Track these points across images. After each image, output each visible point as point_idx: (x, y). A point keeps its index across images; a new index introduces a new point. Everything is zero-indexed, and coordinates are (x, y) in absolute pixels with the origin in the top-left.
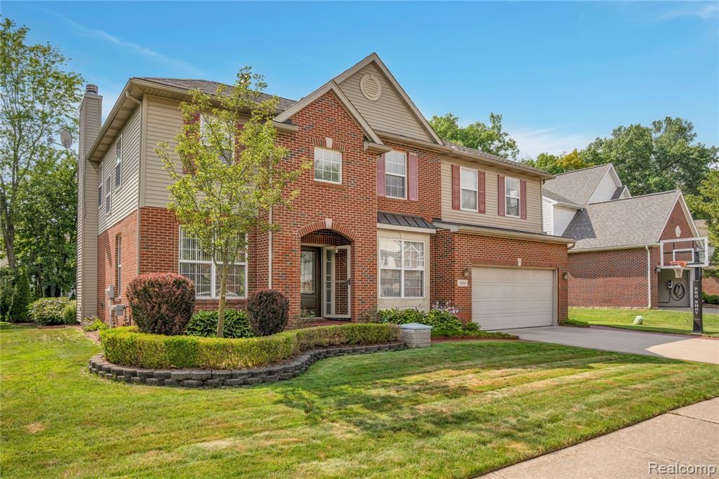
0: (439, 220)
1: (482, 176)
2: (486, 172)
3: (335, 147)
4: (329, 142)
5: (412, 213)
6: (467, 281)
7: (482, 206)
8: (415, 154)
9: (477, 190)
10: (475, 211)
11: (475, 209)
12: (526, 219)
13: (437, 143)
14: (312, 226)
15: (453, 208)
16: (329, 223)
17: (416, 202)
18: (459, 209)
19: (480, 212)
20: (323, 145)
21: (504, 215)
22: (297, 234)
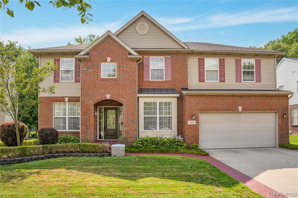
0: (186, 89)
1: (222, 61)
2: (225, 58)
3: (112, 61)
4: (109, 59)
5: (168, 87)
6: (195, 121)
7: (222, 78)
8: (169, 56)
9: (218, 70)
10: (217, 81)
11: (218, 80)
12: (260, 82)
13: (184, 48)
14: (99, 99)
15: (200, 81)
16: (108, 97)
17: (169, 81)
18: (204, 81)
19: (220, 81)
20: (105, 61)
21: (241, 82)
22: (92, 103)
